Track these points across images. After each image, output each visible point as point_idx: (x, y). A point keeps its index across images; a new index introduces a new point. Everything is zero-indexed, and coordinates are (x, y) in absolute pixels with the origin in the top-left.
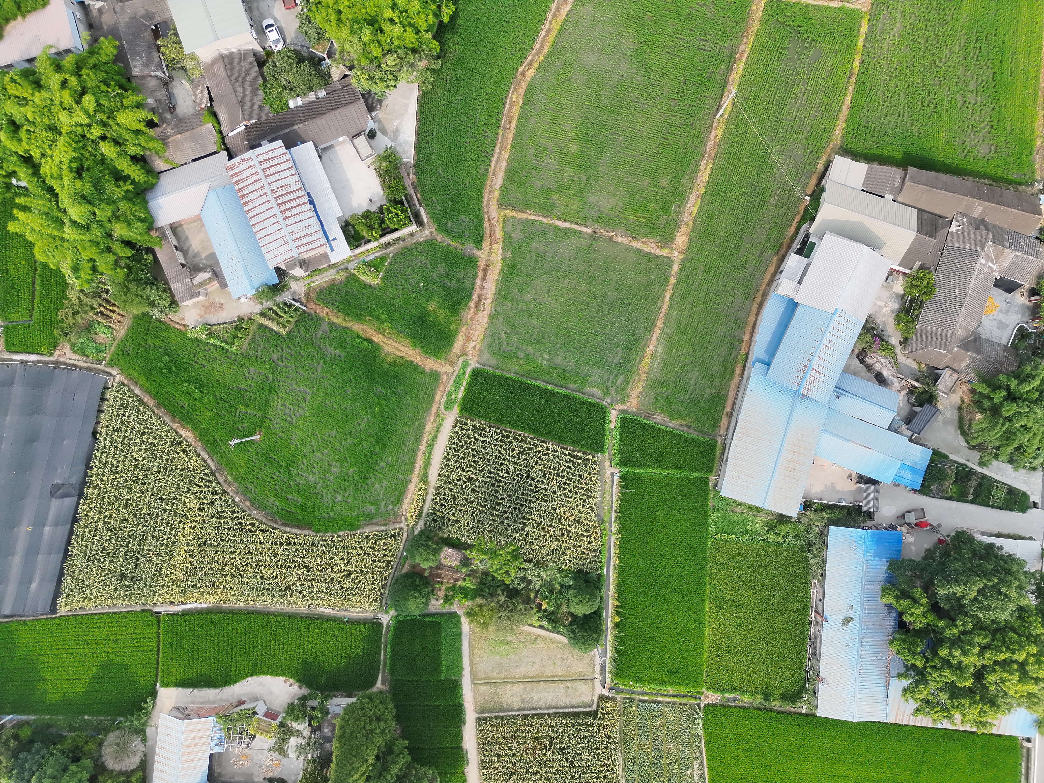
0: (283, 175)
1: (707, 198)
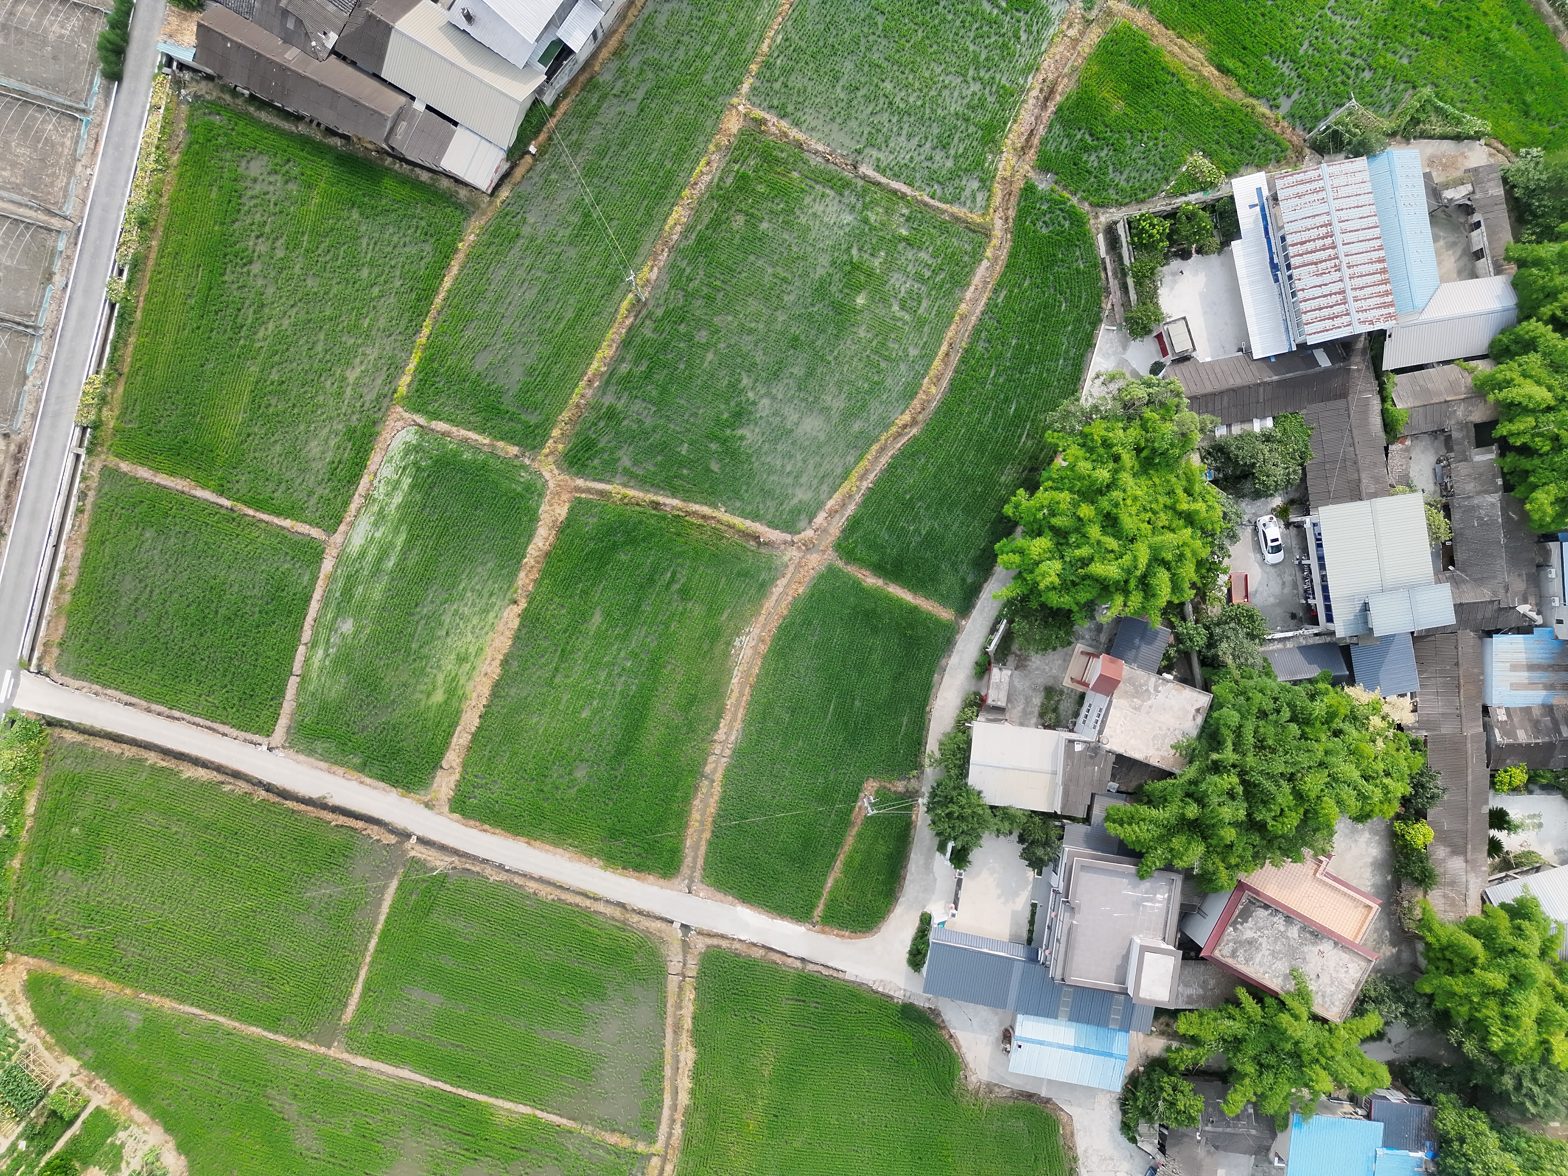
0: (1318, 292)
1: (680, 180)
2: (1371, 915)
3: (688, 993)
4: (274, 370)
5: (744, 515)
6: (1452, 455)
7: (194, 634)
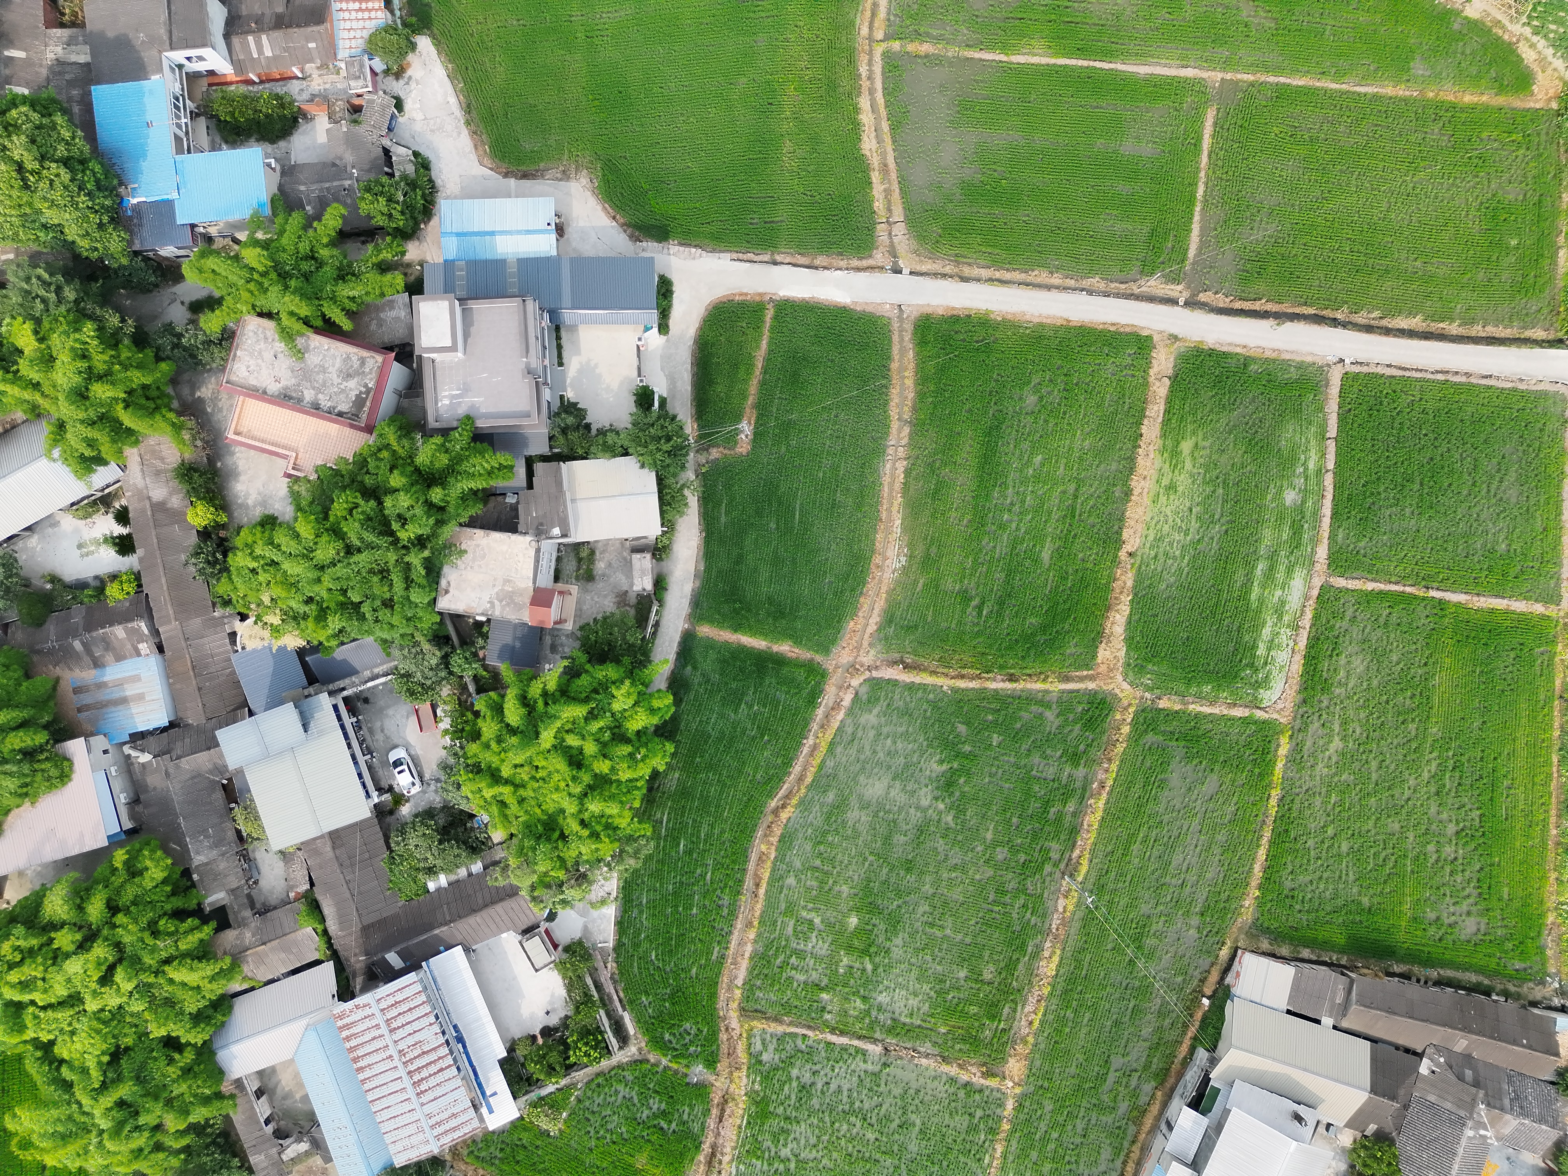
0: (416, 1026)
1: (1055, 1001)
2: (233, 426)
3: (881, 206)
4: (1413, 733)
5: (923, 687)
6: (246, 892)
7: (1439, 458)
